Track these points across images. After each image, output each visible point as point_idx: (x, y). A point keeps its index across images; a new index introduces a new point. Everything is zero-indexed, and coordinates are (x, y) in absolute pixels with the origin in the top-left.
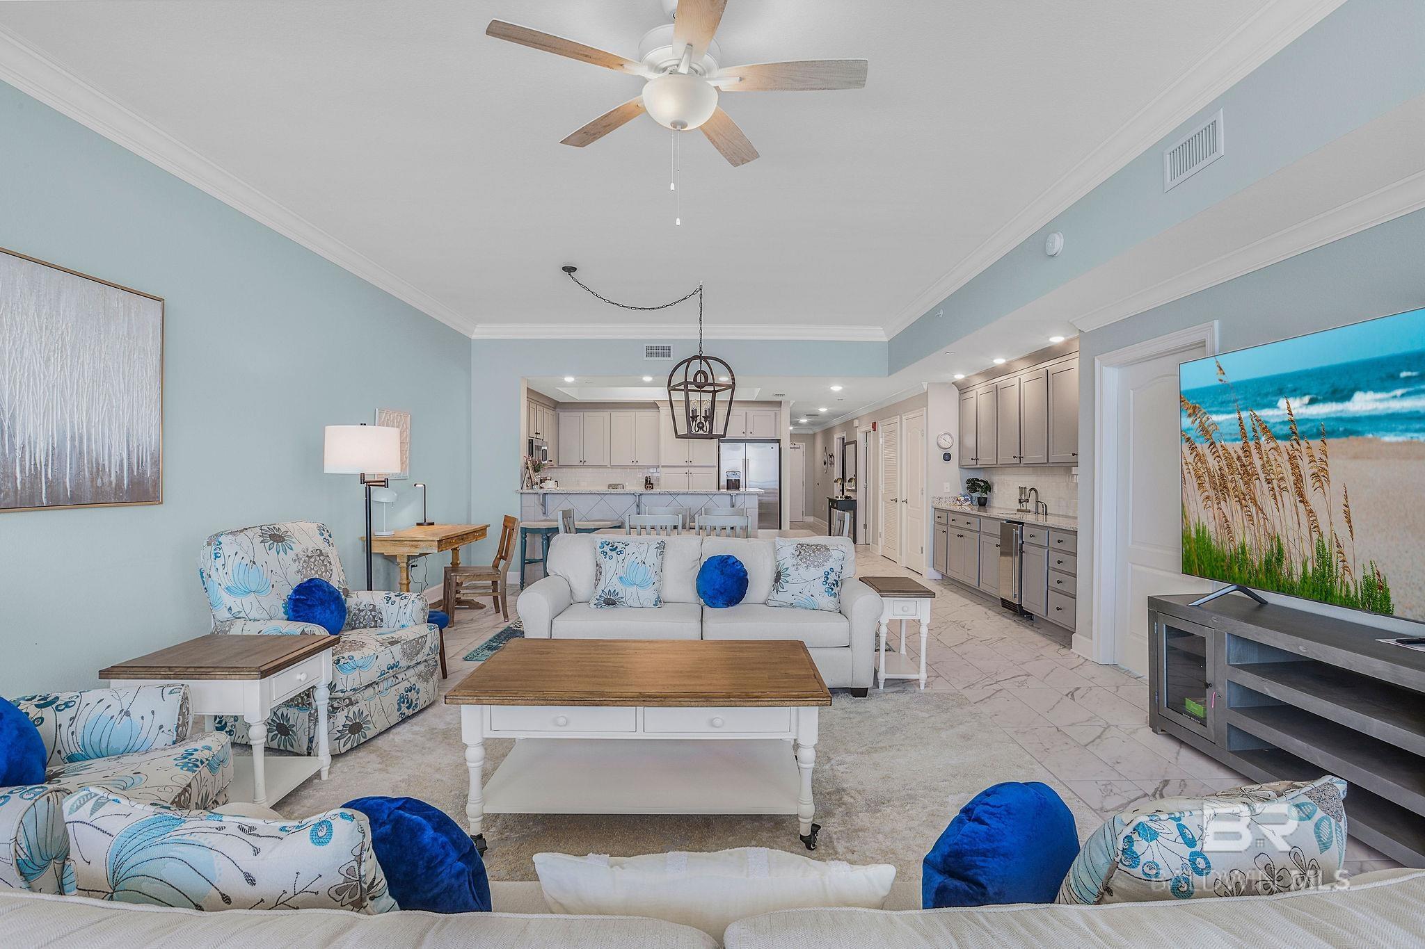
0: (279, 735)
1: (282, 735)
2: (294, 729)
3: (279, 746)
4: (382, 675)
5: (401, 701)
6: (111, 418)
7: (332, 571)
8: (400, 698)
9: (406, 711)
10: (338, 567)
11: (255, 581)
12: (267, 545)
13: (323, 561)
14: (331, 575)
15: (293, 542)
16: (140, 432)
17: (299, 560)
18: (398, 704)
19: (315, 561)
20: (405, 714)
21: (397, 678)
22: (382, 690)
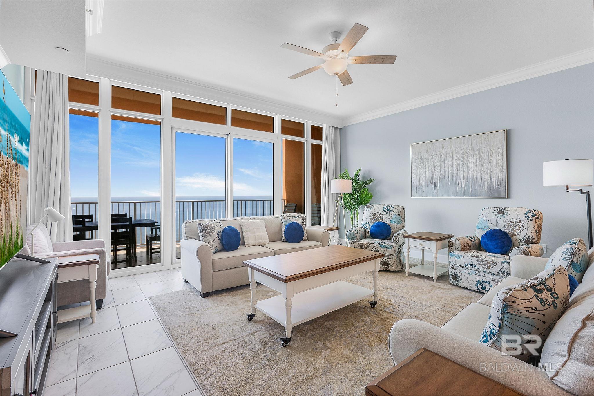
0: (453, 280)
1: (454, 280)
2: (460, 278)
3: (453, 283)
4: (466, 265)
5: (478, 283)
6: (484, 172)
7: (522, 230)
8: (478, 282)
9: (481, 290)
10: (529, 230)
11: (483, 225)
12: (495, 214)
13: (519, 225)
14: (521, 232)
15: (507, 215)
16: (496, 175)
17: (506, 222)
18: (476, 283)
19: (515, 224)
20: (480, 290)
21: (479, 273)
22: (469, 272)
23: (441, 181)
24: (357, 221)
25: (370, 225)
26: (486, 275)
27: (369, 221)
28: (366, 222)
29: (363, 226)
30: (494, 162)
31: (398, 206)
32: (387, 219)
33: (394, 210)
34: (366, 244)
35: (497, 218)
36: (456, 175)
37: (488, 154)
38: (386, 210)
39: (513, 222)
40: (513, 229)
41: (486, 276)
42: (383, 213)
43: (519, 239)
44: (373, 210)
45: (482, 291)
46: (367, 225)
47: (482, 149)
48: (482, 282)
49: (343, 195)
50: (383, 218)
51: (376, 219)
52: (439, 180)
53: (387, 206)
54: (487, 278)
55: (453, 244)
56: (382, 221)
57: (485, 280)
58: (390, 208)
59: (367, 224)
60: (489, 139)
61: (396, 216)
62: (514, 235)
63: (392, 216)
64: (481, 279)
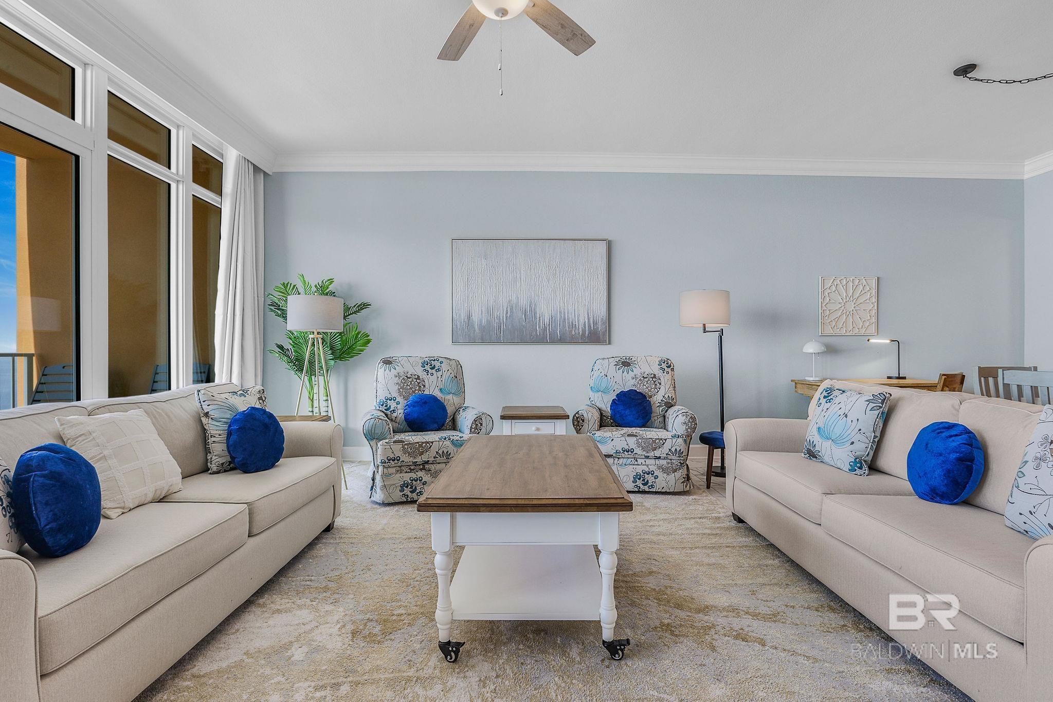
4: (617, 453)
5: (637, 477)
6: (578, 302)
7: (660, 388)
8: (637, 475)
9: (642, 486)
10: (667, 387)
11: (604, 385)
12: (618, 367)
13: (655, 382)
14: (658, 391)
15: (636, 368)
16: (594, 308)
17: (636, 378)
18: (634, 478)
19: (649, 380)
20: (640, 488)
21: (637, 461)
22: (621, 463)
23: (509, 313)
24: (325, 398)
25: (398, 403)
26: (648, 461)
27: (395, 394)
28: (389, 396)
29: (382, 405)
30: (592, 286)
31: (450, 359)
32: (432, 387)
33: (445, 367)
34: (421, 444)
35: (623, 372)
36: (535, 305)
37: (583, 274)
38: (428, 367)
39: (646, 378)
40: (647, 388)
41: (647, 463)
42: (423, 375)
43: (657, 402)
44: (399, 369)
45: (643, 488)
46: (393, 405)
47: (575, 265)
48: (642, 474)
49: (321, 336)
50: (424, 386)
51: (411, 388)
52: (507, 313)
53: (427, 359)
54: (649, 467)
55: (583, 421)
56: (424, 391)
57: (647, 470)
58: (437, 364)
59: (391, 400)
60: (586, 250)
61: (449, 380)
62: (651, 397)
63: (443, 381)
64: (640, 469)
